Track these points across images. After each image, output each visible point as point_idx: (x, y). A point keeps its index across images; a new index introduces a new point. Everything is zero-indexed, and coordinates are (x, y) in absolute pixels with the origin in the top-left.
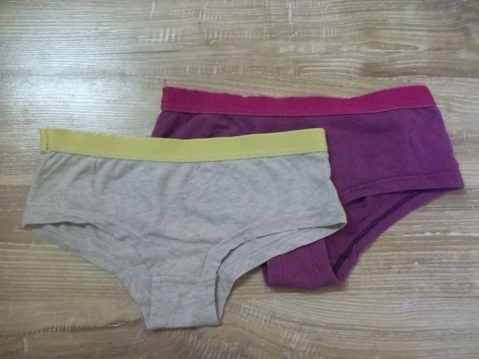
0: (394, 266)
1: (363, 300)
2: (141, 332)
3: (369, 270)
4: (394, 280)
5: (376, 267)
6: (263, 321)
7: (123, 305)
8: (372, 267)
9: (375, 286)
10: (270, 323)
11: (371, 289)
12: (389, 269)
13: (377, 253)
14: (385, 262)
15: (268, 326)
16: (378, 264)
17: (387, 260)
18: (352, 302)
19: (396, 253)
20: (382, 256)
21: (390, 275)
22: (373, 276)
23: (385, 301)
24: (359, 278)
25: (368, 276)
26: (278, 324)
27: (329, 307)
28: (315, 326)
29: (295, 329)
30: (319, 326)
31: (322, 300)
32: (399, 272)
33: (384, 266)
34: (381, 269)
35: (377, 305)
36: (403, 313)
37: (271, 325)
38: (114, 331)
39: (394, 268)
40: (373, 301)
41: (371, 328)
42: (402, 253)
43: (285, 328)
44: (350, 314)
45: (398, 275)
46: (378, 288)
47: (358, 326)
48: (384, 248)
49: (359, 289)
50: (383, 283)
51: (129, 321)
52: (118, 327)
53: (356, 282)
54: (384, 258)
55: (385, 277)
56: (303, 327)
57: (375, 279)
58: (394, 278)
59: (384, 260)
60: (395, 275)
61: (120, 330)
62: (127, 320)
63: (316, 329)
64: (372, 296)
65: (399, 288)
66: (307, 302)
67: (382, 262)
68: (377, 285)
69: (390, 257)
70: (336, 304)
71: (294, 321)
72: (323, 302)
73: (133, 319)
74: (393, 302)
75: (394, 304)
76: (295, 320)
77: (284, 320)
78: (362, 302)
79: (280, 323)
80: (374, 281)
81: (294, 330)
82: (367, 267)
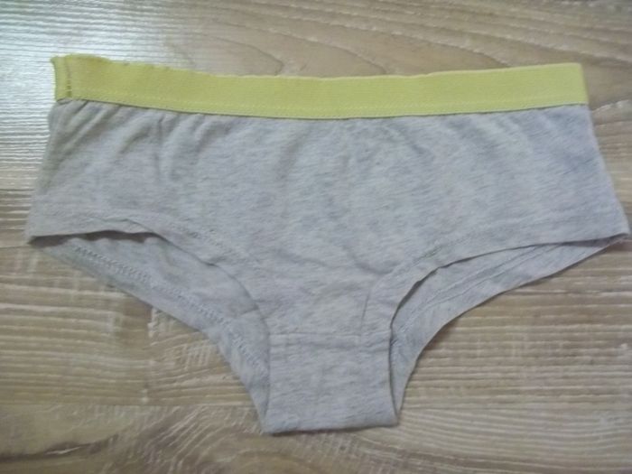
0: (582, 350)
1: (524, 413)
2: (110, 465)
3: (537, 356)
4: (582, 377)
5: (550, 351)
6: (337, 448)
7: (75, 413)
8: (543, 351)
9: (547, 388)
10: (350, 452)
11: (540, 392)
12: (574, 355)
13: (552, 327)
14: (567, 342)
15: (348, 459)
16: (555, 347)
17: (569, 339)
18: (503, 415)
19: (587, 326)
20: (562, 332)
21: (577, 367)
22: (544, 368)
23: (566, 416)
24: (518, 371)
25: (534, 369)
26: (365, 455)
27: (461, 424)
28: (433, 459)
29: (396, 464)
30: (441, 460)
31: (448, 412)
32: (592, 363)
33: (565, 351)
34: (557, 355)
35: (550, 423)
36: (597, 438)
37: (353, 456)
38: (59, 463)
39: (581, 355)
40: (543, 414)
41: (537, 465)
42: (599, 326)
43: (379, 462)
44: (499, 438)
45: (590, 367)
46: (553, 391)
47: (515, 460)
48: (564, 316)
49: (518, 392)
50: (561, 380)
51: (88, 445)
52: (64, 455)
53: (512, 378)
54: (565, 335)
55: (566, 370)
56: (413, 461)
57: (546, 374)
58: (583, 373)
59: (564, 339)
60: (583, 367)
61: (68, 461)
62: (84, 442)
63: (437, 464)
64: (543, 405)
65: (592, 392)
66: (421, 415)
67: (561, 343)
68: (549, 385)
69: (577, 334)
70: (472, 420)
71: (395, 451)
72: (450, 416)
73: (93, 440)
74: (579, 417)
75: (582, 421)
76: (397, 447)
77: (377, 448)
78: (521, 417)
79: (368, 451)
80: (545, 378)
81: (394, 465)
82: (533, 351)
